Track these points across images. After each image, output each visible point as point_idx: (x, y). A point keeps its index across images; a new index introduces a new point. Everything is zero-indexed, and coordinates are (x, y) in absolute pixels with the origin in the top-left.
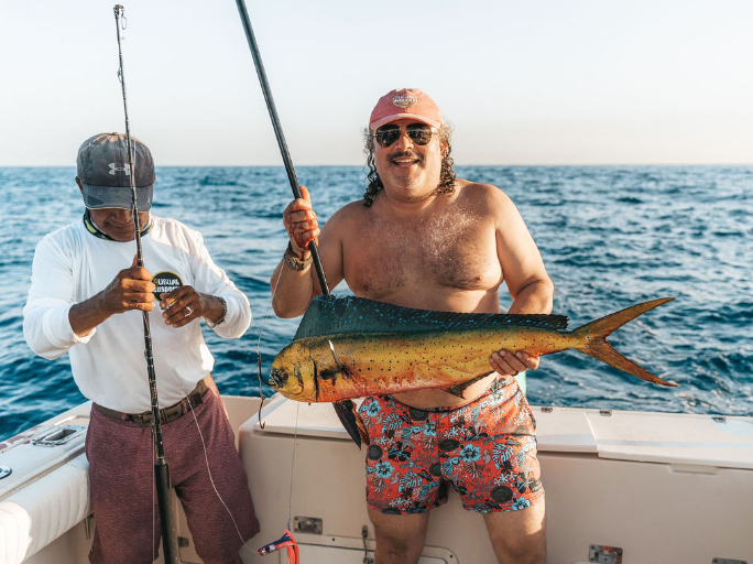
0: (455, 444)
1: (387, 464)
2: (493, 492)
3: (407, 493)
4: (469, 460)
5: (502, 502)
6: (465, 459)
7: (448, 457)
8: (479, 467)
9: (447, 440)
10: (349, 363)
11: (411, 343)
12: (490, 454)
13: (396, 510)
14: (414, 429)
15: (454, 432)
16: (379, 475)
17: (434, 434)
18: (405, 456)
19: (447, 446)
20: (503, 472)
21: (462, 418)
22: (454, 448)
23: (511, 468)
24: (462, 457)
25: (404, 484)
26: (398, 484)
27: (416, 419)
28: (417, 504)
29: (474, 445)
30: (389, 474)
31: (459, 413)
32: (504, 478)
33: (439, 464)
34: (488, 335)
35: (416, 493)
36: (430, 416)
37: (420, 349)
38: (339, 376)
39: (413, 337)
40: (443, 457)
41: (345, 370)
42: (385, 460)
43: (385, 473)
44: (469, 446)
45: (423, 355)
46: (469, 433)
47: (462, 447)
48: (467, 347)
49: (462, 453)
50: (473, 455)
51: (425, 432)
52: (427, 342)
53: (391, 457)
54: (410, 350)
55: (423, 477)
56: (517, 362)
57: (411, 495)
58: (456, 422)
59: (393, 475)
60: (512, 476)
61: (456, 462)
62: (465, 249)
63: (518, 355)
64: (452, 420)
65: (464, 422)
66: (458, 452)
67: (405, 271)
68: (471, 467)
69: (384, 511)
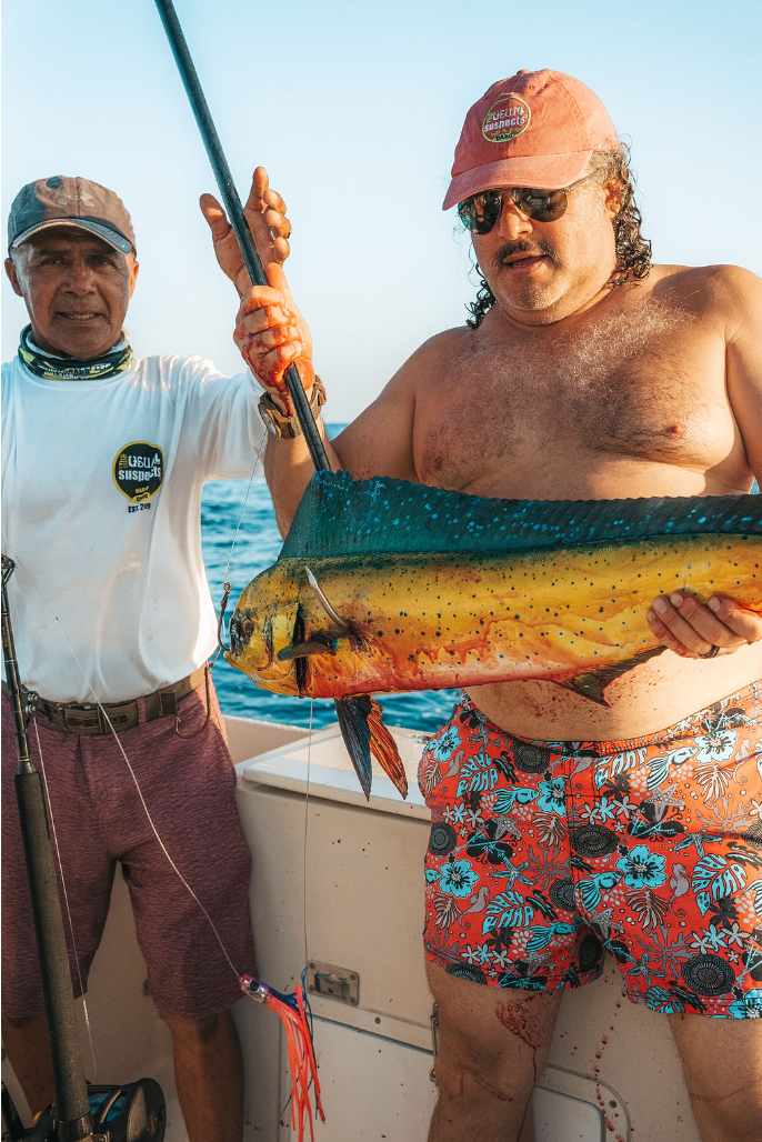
0: (609, 840)
1: (465, 865)
2: (688, 967)
3: (502, 938)
4: (638, 883)
5: (709, 993)
6: (629, 881)
7: (590, 869)
8: (661, 901)
9: (587, 827)
10: (360, 617)
11: (483, 575)
12: (689, 876)
13: (476, 973)
14: (517, 791)
15: (605, 810)
16: (445, 889)
17: (561, 811)
18: (501, 853)
19: (588, 842)
20: (714, 921)
21: (623, 778)
22: (605, 851)
23: (734, 914)
24: (624, 875)
25: (498, 917)
26: (483, 914)
27: (526, 769)
28: (522, 967)
29: (652, 851)
30: (465, 891)
31: (619, 764)
32: (715, 938)
33: (570, 882)
34: (650, 556)
35: (520, 939)
36: (554, 764)
37: (503, 589)
38: (343, 644)
39: (491, 563)
40: (580, 868)
41: (354, 631)
42: (461, 857)
43: (459, 884)
44: (641, 851)
45: (508, 602)
46: (639, 820)
47: (624, 852)
48: (604, 582)
49: (622, 864)
50: (648, 874)
51: (541, 802)
52: (517, 574)
53: (473, 852)
54: (481, 591)
55: (536, 907)
56: (711, 621)
57: (508, 944)
58: (608, 784)
59: (476, 892)
60: (735, 936)
61: (609, 883)
62: (649, 371)
63: (714, 604)
64: (599, 779)
65: (628, 790)
66: (613, 862)
67: (517, 422)
68: (642, 902)
69: (452, 969)
